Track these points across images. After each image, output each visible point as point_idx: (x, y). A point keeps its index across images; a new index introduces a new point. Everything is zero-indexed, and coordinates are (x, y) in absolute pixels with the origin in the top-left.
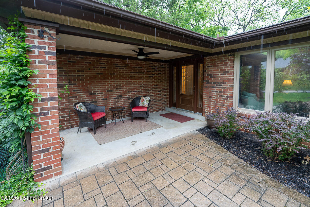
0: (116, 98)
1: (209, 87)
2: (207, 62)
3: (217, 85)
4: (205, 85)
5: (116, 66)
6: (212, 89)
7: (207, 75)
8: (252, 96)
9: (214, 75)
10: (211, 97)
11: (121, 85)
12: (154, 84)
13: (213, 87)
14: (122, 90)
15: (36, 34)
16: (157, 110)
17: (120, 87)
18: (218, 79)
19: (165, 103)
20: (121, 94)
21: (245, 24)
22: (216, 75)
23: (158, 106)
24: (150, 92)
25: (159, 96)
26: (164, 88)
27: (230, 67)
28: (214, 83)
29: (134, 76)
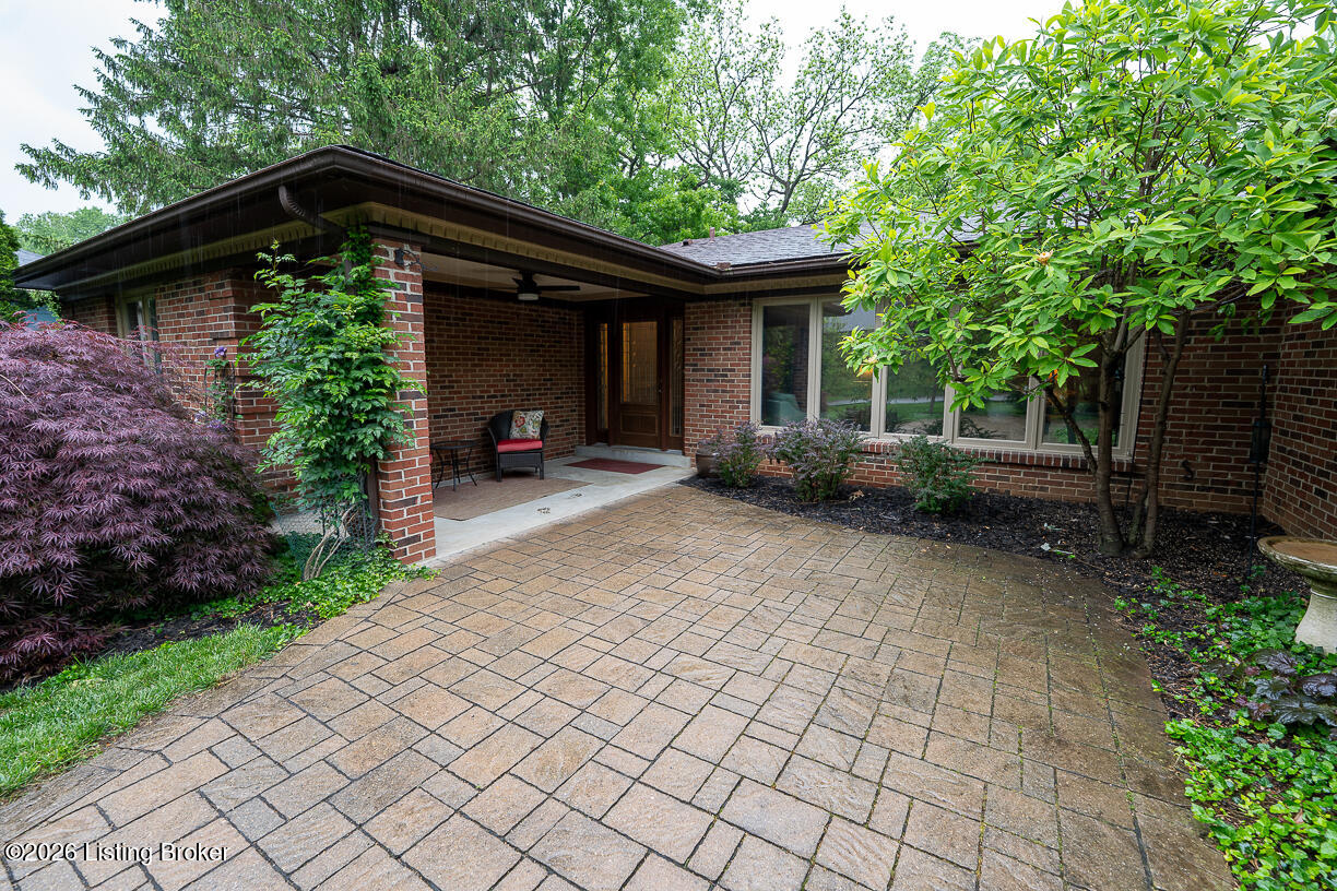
0: (441, 417)
1: (698, 381)
2: (692, 316)
3: (716, 375)
4: (689, 375)
5: (438, 317)
6: (705, 386)
7: (694, 350)
8: (787, 400)
9: (710, 349)
10: (704, 406)
11: (451, 376)
12: (542, 375)
13: (708, 380)
14: (455, 393)
15: (392, 258)
16: (552, 455)
17: (450, 382)
18: (718, 360)
19: (573, 433)
20: (454, 404)
21: (789, 178)
22: (714, 349)
23: (555, 441)
24: (534, 400)
25: (557, 412)
26: (572, 388)
27: (744, 332)
28: (709, 370)
29: (488, 350)
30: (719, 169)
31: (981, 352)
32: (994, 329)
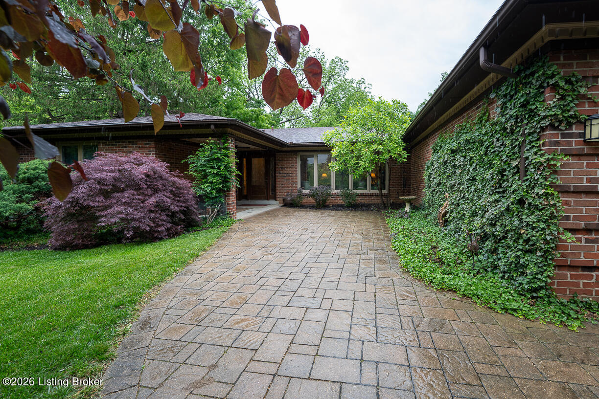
2: (278, 157)
3: (286, 175)
9: (284, 167)
10: (283, 185)
13: (284, 177)
18: (287, 170)
27: (295, 162)
30: (253, 93)
31: (357, 167)
32: (360, 162)
